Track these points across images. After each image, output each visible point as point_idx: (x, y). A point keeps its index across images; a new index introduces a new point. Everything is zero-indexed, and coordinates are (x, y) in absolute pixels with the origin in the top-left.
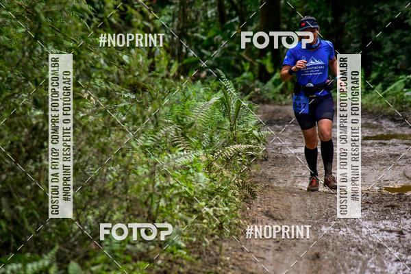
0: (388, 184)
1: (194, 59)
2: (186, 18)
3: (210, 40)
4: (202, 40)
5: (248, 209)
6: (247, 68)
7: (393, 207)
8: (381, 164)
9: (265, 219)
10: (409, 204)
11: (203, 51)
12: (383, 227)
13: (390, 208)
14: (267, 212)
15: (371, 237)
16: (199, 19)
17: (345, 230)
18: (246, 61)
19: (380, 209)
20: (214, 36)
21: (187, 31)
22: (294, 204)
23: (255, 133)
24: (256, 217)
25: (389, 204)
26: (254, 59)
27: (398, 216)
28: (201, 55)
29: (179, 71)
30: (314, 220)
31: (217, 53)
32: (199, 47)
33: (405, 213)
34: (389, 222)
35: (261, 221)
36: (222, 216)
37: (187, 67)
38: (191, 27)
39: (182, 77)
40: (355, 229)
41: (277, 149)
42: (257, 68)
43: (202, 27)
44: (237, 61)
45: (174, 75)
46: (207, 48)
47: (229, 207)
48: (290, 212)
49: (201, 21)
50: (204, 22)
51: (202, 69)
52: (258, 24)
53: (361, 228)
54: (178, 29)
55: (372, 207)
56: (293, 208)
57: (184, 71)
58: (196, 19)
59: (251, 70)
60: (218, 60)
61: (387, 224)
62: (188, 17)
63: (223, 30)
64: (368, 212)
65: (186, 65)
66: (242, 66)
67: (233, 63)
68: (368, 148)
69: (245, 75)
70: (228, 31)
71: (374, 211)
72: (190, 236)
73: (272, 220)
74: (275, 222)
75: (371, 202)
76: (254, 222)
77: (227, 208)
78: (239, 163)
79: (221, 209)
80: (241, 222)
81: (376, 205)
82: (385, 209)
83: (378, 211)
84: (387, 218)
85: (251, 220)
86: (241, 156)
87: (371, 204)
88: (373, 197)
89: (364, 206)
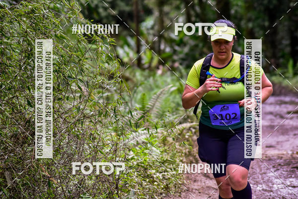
9: (203, 179)
12: (289, 184)
13: (295, 169)
15: (280, 191)
17: (261, 186)
19: (289, 170)
24: (197, 178)
25: (295, 166)
31: (186, 50)
32: (173, 44)
34: (294, 180)
35: (201, 181)
36: (169, 179)
40: (268, 185)
46: (179, 45)
51: (174, 61)
53: (273, 184)
55: (283, 169)
57: (162, 63)
60: (187, 54)
61: (292, 181)
64: (279, 172)
71: (284, 171)
72: (144, 195)
73: (208, 179)
74: (210, 181)
75: (282, 164)
76: (195, 181)
77: (174, 172)
78: (187, 137)
79: (169, 173)
80: (185, 181)
81: (286, 167)
82: (292, 169)
83: (287, 171)
84: (293, 176)
85: (193, 179)
86: (191, 131)
87: (282, 166)
88: (285, 160)
89: (277, 167)
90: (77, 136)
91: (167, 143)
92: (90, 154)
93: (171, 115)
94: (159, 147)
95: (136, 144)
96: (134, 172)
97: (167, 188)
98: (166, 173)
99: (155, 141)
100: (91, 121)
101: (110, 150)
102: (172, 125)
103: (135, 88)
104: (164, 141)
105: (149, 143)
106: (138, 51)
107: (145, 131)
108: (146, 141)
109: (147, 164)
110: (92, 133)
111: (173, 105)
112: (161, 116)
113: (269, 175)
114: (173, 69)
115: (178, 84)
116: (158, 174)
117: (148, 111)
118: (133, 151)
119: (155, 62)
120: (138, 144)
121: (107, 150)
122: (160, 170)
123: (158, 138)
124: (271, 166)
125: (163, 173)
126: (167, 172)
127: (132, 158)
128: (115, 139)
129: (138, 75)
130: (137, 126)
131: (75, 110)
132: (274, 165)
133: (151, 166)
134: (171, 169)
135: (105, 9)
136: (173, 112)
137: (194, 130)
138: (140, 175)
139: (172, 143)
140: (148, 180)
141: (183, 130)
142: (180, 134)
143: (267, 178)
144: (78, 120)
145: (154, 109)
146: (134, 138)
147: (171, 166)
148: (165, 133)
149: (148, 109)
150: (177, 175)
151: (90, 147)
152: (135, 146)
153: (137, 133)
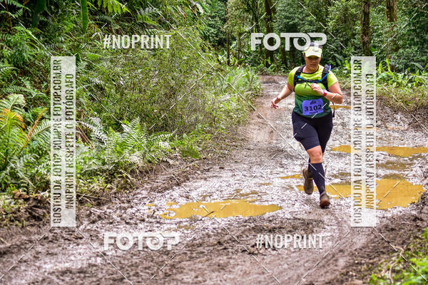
1: (243, 59)
18: (261, 60)
23: (258, 87)
26: (264, 60)
28: (246, 58)
31: (252, 57)
42: (265, 63)
44: (259, 60)
51: (246, 63)
57: (240, 63)
59: (263, 63)
65: (241, 61)
66: (260, 62)
67: (257, 60)
69: (261, 65)
76: (253, 119)
78: (250, 98)
86: (252, 95)
93: (242, 88)
94: (236, 102)
96: (223, 114)
97: (239, 122)
99: (234, 100)
102: (242, 92)
103: (226, 75)
104: (238, 100)
105: (231, 100)
106: (228, 58)
107: (229, 95)
108: (229, 99)
109: (229, 110)
111: (244, 83)
114: (245, 66)
115: (246, 73)
116: (235, 115)
118: (222, 104)
119: (236, 62)
122: (236, 113)
125: (237, 115)
126: (239, 114)
127: (222, 107)
128: (214, 98)
129: (228, 68)
130: (225, 92)
133: (231, 111)
134: (241, 113)
135: (213, 37)
136: (243, 86)
138: (226, 115)
141: (248, 95)
142: (246, 97)
145: (234, 84)
146: (223, 98)
152: (224, 101)
153: (225, 95)
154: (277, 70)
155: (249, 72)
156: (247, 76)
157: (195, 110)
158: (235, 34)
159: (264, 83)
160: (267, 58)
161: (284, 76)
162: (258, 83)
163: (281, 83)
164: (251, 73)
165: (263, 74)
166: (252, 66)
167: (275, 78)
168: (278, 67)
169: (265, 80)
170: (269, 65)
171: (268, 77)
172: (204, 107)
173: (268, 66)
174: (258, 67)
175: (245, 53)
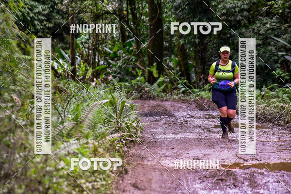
0: (224, 162)
1: (103, 66)
2: (98, 38)
3: (115, 53)
4: (110, 53)
5: (121, 182)
6: (140, 74)
7: (222, 180)
8: (221, 148)
9: (132, 189)
10: (233, 179)
11: (110, 61)
13: (220, 181)
14: (134, 184)
16: (108, 38)
18: (139, 68)
20: (118, 50)
21: (99, 46)
22: (154, 178)
23: (134, 125)
24: (126, 188)
25: (220, 178)
26: (145, 68)
27: (225, 187)
28: (109, 64)
29: (93, 74)
30: (167, 189)
32: (108, 58)
33: (229, 185)
34: (218, 191)
35: (130, 191)
36: (98, 188)
37: (99, 72)
38: (102, 44)
39: (95, 79)
41: (152, 135)
42: (147, 74)
43: (109, 44)
44: (134, 69)
45: (90, 77)
46: (113, 59)
47: (107, 181)
48: (151, 184)
49: (109, 40)
50: (111, 40)
51: (108, 74)
52: (148, 43)
54: (93, 46)
55: (208, 181)
56: (153, 181)
57: (96, 75)
58: (106, 38)
59: (143, 75)
60: (120, 67)
61: (217, 193)
62: (100, 37)
63: (124, 46)
64: (205, 183)
65: (98, 70)
66: (137, 72)
67: (130, 69)
68: (215, 134)
69: (138, 78)
70: (128, 47)
71: (209, 183)
73: (137, 190)
74: (139, 191)
75: (208, 176)
76: (124, 191)
77: (104, 183)
78: (117, 148)
79: (98, 183)
80: (114, 191)
81: (211, 179)
82: (216, 181)
83: (212, 183)
84: (217, 188)
85: (122, 189)
86: (122, 142)
87: (207, 177)
88: (211, 173)
89: (203, 179)
90: (8, 146)
91: (98, 153)
92: (21, 163)
93: (102, 126)
94: (90, 157)
95: (67, 153)
96: (64, 181)
98: (95, 183)
99: (86, 152)
100: (22, 131)
101: (41, 160)
102: (103, 135)
103: (69, 100)
104: (95, 152)
105: (80, 153)
106: (73, 64)
107: (76, 141)
108: (77, 151)
109: (77, 174)
110: (24, 142)
111: (105, 117)
112: (93, 127)
113: (194, 186)
114: (105, 81)
115: (110, 96)
116: (88, 184)
117: (81, 122)
118: (64, 161)
119: (89, 73)
120: (69, 154)
121: (38, 160)
122: (90, 179)
123: (89, 149)
124: (197, 178)
125: (93, 183)
126: (97, 182)
127: (63, 168)
129: (72, 87)
130: (69, 136)
131: (7, 120)
132: (199, 177)
133: (81, 176)
134: (101, 179)
136: (105, 123)
137: (124, 142)
138: (70, 185)
139: (103, 154)
140: (77, 190)
141: (114, 141)
142: (111, 145)
143: (193, 189)
144: (10, 130)
145: (87, 120)
146: (65, 148)
147: (101, 176)
148: (96, 144)
149: (80, 120)
150: (106, 185)
151: (20, 157)
152: (66, 155)
153: (68, 143)
154: (170, 87)
155: (116, 94)
156: (112, 103)
157: (7, 176)
158: (86, 16)
159: (146, 115)
160: (151, 65)
161: (184, 101)
162: (132, 117)
163: (178, 114)
164: (119, 97)
165: (144, 96)
166: (121, 80)
167: (167, 104)
168: (172, 82)
169: (146, 110)
170: (155, 80)
171: (152, 103)
172: (26, 169)
173: (151, 80)
174: (133, 82)
175: (106, 54)
